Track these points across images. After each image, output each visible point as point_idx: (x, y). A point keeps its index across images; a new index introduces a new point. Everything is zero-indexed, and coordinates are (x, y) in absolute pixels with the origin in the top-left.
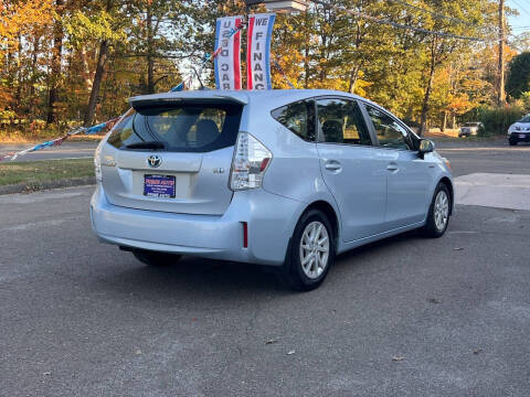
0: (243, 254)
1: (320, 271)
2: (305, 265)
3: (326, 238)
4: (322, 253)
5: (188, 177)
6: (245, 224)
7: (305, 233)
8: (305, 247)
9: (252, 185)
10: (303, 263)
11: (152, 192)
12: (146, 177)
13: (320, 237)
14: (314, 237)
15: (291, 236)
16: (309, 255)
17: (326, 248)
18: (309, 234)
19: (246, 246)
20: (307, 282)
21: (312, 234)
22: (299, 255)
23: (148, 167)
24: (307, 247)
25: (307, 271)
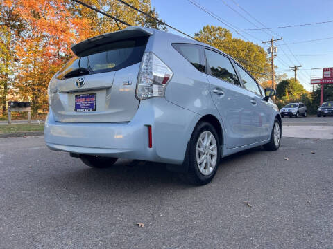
0: (148, 154)
1: (211, 169)
2: (200, 165)
3: (215, 145)
4: (212, 156)
5: (104, 92)
6: (149, 127)
7: (200, 138)
8: (199, 149)
9: (156, 94)
10: (199, 162)
11: (80, 108)
12: (77, 97)
13: (211, 144)
14: (206, 143)
15: (189, 139)
16: (203, 157)
17: (215, 152)
18: (203, 140)
19: (150, 146)
20: (202, 178)
21: (205, 140)
22: (195, 156)
23: (76, 88)
24: (201, 149)
25: (201, 169)
